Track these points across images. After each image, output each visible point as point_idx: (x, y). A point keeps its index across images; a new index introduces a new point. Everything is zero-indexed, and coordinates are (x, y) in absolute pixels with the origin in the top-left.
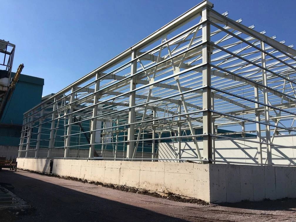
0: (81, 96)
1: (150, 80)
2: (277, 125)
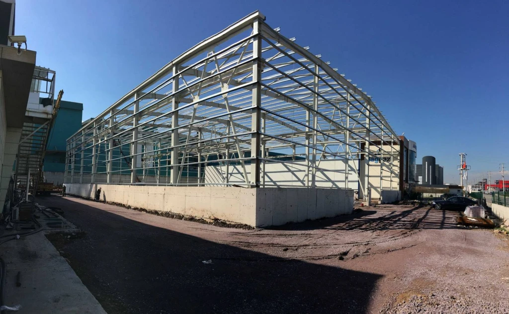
0: (120, 118)
1: (194, 98)
2: (325, 149)
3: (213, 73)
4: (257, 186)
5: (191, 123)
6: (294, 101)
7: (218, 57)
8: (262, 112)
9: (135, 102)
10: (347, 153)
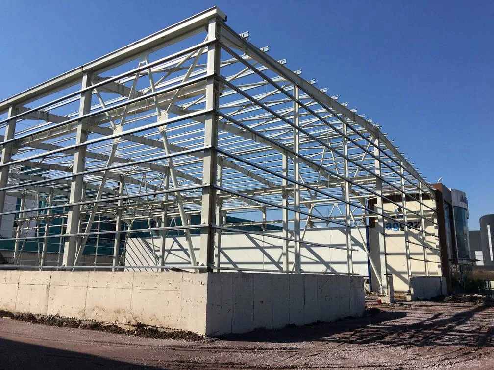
1: (115, 128)
2: (311, 212)
3: (146, 94)
4: (209, 270)
5: (107, 168)
6: (266, 140)
7: (154, 70)
8: (220, 155)
9: (8, 121)
10: (348, 218)
